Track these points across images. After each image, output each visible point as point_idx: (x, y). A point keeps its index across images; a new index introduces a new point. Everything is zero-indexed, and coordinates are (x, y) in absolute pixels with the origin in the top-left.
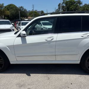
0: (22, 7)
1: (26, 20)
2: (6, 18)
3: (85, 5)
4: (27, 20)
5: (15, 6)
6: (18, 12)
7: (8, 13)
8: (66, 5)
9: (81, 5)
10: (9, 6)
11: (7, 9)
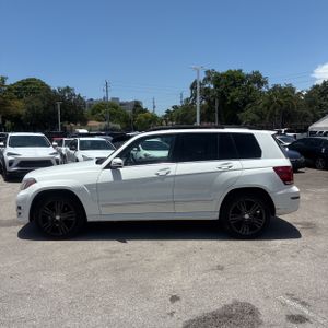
0: (68, 89)
1: (81, 131)
2: (8, 123)
3: (276, 88)
4: (85, 131)
5: (43, 84)
6: (54, 105)
7: (19, 107)
8: (216, 86)
9: (264, 89)
10: (24, 84)
11: (16, 94)
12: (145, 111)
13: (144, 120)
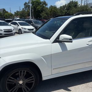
9: (47, 7)
12: (7, 12)
13: (8, 15)
